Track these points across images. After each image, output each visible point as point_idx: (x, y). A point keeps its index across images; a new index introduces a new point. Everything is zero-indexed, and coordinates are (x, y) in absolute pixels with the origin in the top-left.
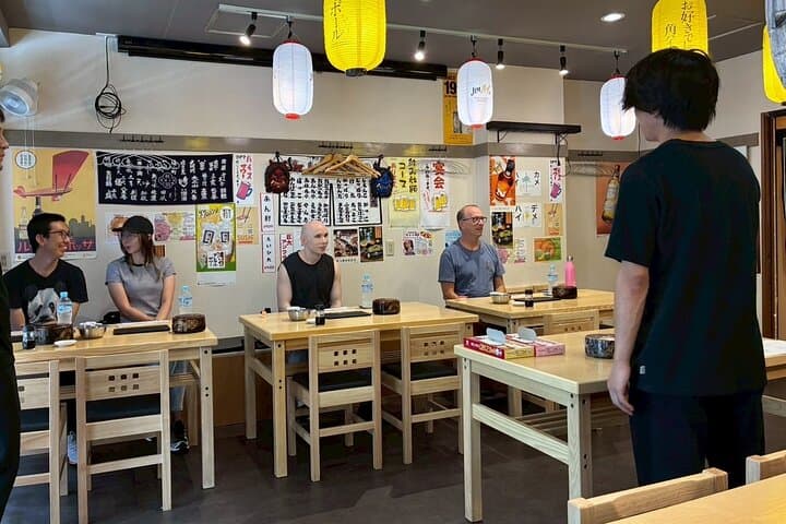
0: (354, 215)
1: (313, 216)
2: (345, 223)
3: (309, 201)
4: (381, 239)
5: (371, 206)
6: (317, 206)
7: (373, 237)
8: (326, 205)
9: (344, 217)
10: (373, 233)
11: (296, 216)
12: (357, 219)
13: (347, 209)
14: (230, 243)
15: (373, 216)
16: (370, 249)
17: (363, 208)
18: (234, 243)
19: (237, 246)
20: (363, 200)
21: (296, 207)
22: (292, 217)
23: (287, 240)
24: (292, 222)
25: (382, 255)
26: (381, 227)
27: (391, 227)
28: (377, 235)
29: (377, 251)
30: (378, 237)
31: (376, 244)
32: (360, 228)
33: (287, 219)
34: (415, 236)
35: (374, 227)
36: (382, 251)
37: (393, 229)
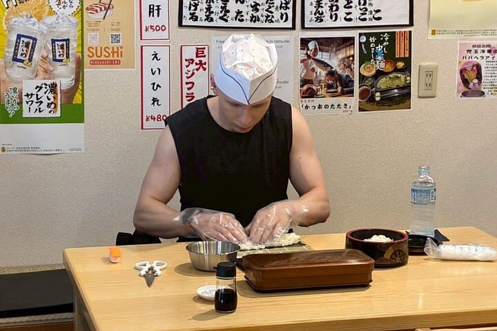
0: (348, 5)
1: (255, 7)
2: (328, 22)
4: (408, 61)
7: (390, 56)
9: (325, 9)
10: (391, 48)
11: (216, 7)
12: (356, 12)
14: (72, 65)
15: (392, 7)
16: (383, 83)
18: (80, 64)
19: (88, 72)
22: (209, 9)
23: (197, 60)
24: (209, 19)
25: (409, 95)
26: (410, 32)
27: (434, 33)
28: (400, 52)
29: (398, 88)
30: (402, 56)
31: (396, 70)
32: (360, 35)
33: (198, 13)
34: (486, 54)
35: (395, 32)
36: (408, 86)
37: (437, 37)
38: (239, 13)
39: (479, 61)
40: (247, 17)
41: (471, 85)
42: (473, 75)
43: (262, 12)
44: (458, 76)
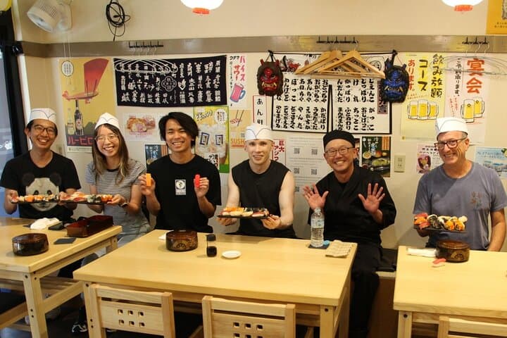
0: (356, 122)
1: (308, 122)
3: (305, 104)
4: (389, 152)
5: (379, 112)
6: (312, 111)
7: (379, 149)
8: (323, 110)
9: (344, 124)
10: (379, 145)
11: (289, 121)
12: (360, 126)
13: (348, 115)
14: (224, 146)
15: (380, 124)
16: (375, 163)
17: (368, 114)
18: (227, 147)
19: (231, 150)
20: (368, 105)
21: (289, 111)
22: (285, 122)
23: (280, 147)
24: (285, 127)
25: (389, 170)
26: (390, 138)
27: (403, 138)
28: (384, 147)
29: (383, 166)
30: (386, 150)
31: (382, 157)
32: (363, 137)
33: (280, 124)
34: (434, 151)
35: (381, 137)
36: (389, 165)
37: (405, 140)
38: (300, 124)
39: (430, 155)
40: (304, 127)
41: (424, 167)
42: (426, 162)
43: (311, 124)
44: (417, 163)
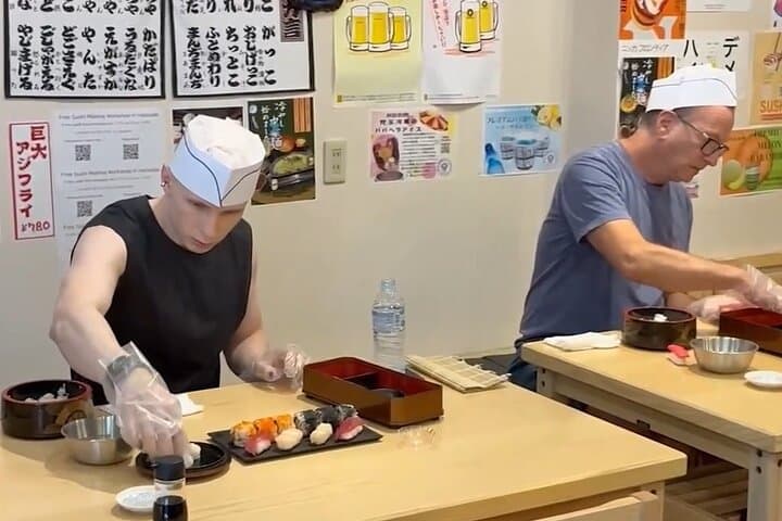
0: (233, 64)
1: (110, 69)
2: (207, 88)
3: (100, 20)
4: (310, 136)
5: (285, 37)
6: (121, 37)
7: (287, 130)
8: (148, 34)
9: (204, 70)
10: (289, 120)
11: (57, 69)
12: (243, 74)
13: (213, 46)
15: (287, 67)
16: (280, 167)
17: (260, 44)
20: (259, 20)
21: (58, 41)
22: (46, 72)
23: (33, 144)
24: (47, 86)
25: (312, 181)
26: (311, 99)
27: (340, 99)
28: (300, 126)
29: (299, 172)
30: (303, 131)
31: (296, 149)
32: (250, 103)
33: (31, 78)
34: (404, 125)
35: (292, 100)
36: (312, 170)
37: (344, 104)
38: (89, 77)
39: (396, 134)
40: (100, 83)
41: (387, 165)
42: (389, 152)
43: (120, 76)
44: (370, 158)
